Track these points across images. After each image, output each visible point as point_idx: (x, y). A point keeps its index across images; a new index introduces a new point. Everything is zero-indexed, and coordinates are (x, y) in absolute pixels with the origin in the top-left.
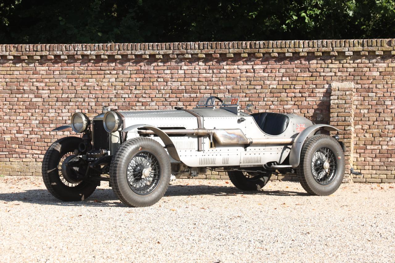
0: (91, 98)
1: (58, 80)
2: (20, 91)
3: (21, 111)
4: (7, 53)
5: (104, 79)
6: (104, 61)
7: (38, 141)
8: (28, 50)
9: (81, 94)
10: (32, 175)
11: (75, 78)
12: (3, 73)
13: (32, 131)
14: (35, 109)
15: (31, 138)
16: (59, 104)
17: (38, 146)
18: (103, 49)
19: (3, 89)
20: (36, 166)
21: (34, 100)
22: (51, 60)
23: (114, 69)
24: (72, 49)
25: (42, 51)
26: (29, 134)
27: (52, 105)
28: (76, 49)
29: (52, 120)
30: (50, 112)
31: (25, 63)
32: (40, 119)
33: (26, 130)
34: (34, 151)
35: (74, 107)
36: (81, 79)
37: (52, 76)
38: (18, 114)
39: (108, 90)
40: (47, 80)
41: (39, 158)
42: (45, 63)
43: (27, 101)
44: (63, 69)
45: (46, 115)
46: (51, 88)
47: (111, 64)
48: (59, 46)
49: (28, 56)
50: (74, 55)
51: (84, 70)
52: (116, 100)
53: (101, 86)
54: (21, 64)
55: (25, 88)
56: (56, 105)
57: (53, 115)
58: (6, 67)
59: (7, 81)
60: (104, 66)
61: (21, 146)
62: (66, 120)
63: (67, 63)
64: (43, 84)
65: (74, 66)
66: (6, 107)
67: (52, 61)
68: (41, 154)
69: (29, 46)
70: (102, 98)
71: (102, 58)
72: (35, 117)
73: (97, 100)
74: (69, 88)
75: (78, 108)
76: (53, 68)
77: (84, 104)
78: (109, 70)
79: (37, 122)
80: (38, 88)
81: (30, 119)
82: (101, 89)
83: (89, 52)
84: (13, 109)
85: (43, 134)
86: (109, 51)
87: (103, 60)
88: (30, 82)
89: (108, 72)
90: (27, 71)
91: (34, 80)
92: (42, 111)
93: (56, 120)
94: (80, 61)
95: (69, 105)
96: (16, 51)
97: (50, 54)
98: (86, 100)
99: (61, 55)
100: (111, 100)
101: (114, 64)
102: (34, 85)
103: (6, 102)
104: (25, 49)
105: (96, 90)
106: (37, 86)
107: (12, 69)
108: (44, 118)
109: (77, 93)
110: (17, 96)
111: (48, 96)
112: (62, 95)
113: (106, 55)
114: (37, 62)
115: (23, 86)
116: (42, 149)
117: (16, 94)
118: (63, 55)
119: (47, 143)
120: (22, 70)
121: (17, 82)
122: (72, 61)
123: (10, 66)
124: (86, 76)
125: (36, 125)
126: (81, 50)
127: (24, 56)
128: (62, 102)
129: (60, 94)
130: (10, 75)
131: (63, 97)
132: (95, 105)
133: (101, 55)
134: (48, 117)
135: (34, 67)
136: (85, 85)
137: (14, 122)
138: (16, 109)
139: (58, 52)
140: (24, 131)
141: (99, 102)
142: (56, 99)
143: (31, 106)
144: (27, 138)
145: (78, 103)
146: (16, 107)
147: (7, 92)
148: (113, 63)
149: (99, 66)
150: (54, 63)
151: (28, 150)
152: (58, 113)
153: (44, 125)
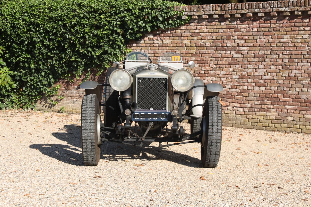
0: (285, 54)
1: (256, 37)
2: (224, 48)
3: (224, 66)
4: (213, 13)
5: (298, 36)
6: (298, 18)
7: (237, 95)
8: (230, 8)
9: (276, 50)
10: (233, 126)
11: (271, 35)
12: (211, 31)
13: (233, 85)
14: (236, 65)
15: (232, 92)
16: (256, 60)
17: (238, 100)
18: (297, 5)
19: (210, 46)
20: (235, 118)
21: (235, 56)
22: (250, 17)
23: (307, 26)
24: (268, 6)
25: (242, 9)
26: (230, 88)
27: (250, 61)
28: (272, 6)
29: (250, 76)
30: (248, 67)
31: (229, 21)
32: (239, 74)
33: (228, 84)
34: (234, 104)
35: (269, 63)
36: (277, 36)
37: (251, 34)
38: (222, 69)
39: (301, 46)
40: (246, 37)
41: (238, 111)
42: (245, 21)
43: (229, 57)
44: (261, 27)
45: (245, 70)
46: (249, 45)
47: (305, 21)
48: (257, 4)
49: (231, 15)
50: (270, 12)
51: (279, 27)
52: (308, 57)
53: (295, 43)
54: (225, 22)
55: (228, 45)
56: (253, 61)
57: (250, 70)
58: (213, 25)
59: (213, 38)
60: (298, 23)
61: (223, 99)
62: (262, 76)
63: (265, 20)
64: (243, 41)
65: (271, 24)
66: (212, 62)
67: (251, 19)
68: (240, 107)
69: (231, 5)
70: (295, 54)
71: (296, 14)
72: (236, 72)
73: (291, 57)
74: (266, 44)
75: (273, 65)
76: (252, 25)
77: (278, 60)
78: (303, 26)
79: (238, 77)
80: (238, 46)
81: (231, 74)
82: (295, 46)
83: (284, 8)
84: (217, 64)
85: (242, 89)
86: (302, 7)
87: (297, 16)
88: (232, 39)
89: (302, 28)
90: (230, 29)
91: (236, 37)
92: (242, 67)
93: (253, 75)
94: (276, 18)
95: (265, 62)
96: (221, 10)
97: (249, 12)
98: (280, 57)
99: (259, 13)
100: (303, 57)
101: (308, 20)
102: (235, 42)
103: (212, 58)
104: (228, 8)
105: (290, 46)
106: (238, 42)
107: (218, 27)
108: (243, 73)
109: (273, 49)
110: (222, 52)
111: (247, 53)
112: (259, 51)
113: (300, 11)
114: (239, 20)
115: (226, 43)
116: (241, 103)
117: (220, 50)
118: (260, 12)
119: (245, 97)
120: (226, 28)
121: (222, 39)
122: (269, 18)
123: (216, 24)
124: (281, 33)
125: (236, 79)
126: (276, 6)
127: (227, 15)
128: (259, 58)
129: (257, 50)
130: (216, 32)
131: (260, 53)
132: (289, 62)
133: (295, 11)
134: (247, 72)
135: (236, 25)
136: (280, 42)
137: (219, 77)
138: (220, 65)
139: (256, 10)
140: (226, 85)
141: (292, 58)
142: (254, 55)
143: (233, 62)
144: (229, 91)
145: (273, 59)
146: (220, 63)
147: (213, 48)
148: (306, 19)
149: (293, 23)
150: (253, 21)
151: (229, 102)
152: (256, 69)
153: (243, 80)
